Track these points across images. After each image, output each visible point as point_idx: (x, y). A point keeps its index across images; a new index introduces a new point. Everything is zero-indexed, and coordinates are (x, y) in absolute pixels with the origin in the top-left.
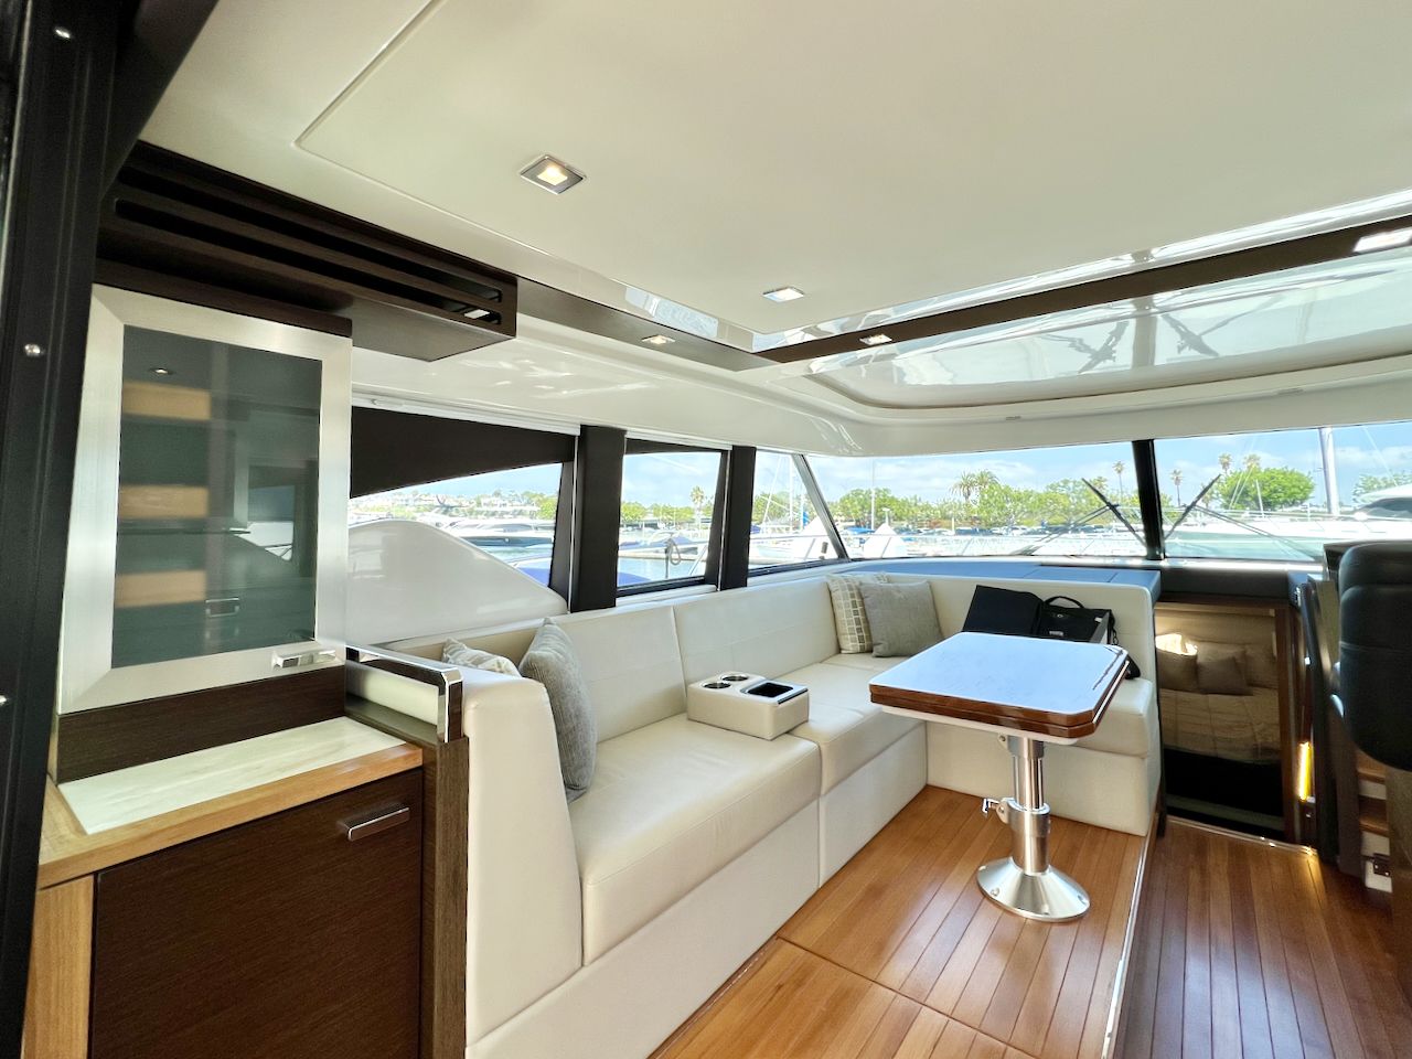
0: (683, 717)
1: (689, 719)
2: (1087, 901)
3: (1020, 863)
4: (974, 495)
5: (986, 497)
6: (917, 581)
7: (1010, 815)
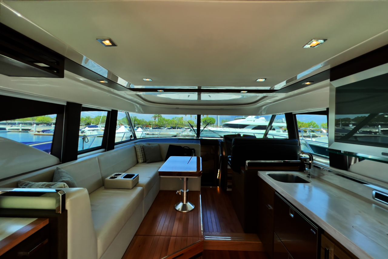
0: (103, 188)
1: (105, 188)
2: (194, 206)
3: (183, 202)
4: (157, 119)
5: (159, 120)
6: (156, 144)
7: (181, 194)
